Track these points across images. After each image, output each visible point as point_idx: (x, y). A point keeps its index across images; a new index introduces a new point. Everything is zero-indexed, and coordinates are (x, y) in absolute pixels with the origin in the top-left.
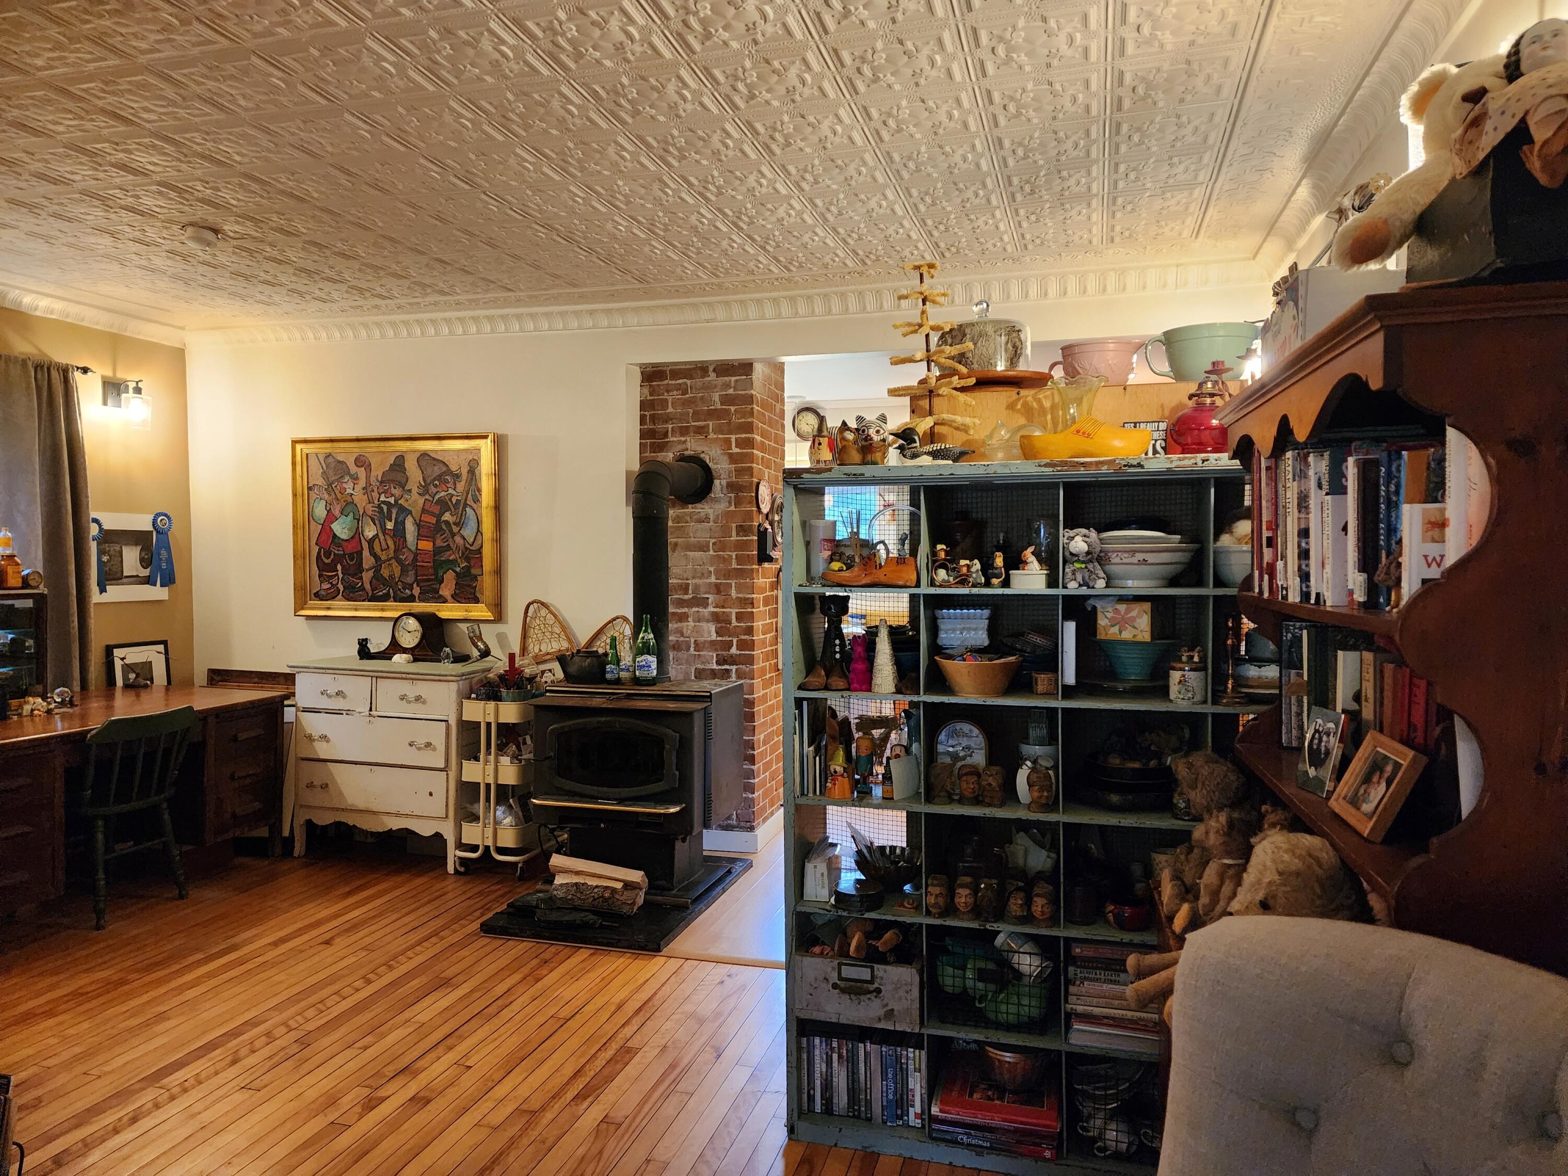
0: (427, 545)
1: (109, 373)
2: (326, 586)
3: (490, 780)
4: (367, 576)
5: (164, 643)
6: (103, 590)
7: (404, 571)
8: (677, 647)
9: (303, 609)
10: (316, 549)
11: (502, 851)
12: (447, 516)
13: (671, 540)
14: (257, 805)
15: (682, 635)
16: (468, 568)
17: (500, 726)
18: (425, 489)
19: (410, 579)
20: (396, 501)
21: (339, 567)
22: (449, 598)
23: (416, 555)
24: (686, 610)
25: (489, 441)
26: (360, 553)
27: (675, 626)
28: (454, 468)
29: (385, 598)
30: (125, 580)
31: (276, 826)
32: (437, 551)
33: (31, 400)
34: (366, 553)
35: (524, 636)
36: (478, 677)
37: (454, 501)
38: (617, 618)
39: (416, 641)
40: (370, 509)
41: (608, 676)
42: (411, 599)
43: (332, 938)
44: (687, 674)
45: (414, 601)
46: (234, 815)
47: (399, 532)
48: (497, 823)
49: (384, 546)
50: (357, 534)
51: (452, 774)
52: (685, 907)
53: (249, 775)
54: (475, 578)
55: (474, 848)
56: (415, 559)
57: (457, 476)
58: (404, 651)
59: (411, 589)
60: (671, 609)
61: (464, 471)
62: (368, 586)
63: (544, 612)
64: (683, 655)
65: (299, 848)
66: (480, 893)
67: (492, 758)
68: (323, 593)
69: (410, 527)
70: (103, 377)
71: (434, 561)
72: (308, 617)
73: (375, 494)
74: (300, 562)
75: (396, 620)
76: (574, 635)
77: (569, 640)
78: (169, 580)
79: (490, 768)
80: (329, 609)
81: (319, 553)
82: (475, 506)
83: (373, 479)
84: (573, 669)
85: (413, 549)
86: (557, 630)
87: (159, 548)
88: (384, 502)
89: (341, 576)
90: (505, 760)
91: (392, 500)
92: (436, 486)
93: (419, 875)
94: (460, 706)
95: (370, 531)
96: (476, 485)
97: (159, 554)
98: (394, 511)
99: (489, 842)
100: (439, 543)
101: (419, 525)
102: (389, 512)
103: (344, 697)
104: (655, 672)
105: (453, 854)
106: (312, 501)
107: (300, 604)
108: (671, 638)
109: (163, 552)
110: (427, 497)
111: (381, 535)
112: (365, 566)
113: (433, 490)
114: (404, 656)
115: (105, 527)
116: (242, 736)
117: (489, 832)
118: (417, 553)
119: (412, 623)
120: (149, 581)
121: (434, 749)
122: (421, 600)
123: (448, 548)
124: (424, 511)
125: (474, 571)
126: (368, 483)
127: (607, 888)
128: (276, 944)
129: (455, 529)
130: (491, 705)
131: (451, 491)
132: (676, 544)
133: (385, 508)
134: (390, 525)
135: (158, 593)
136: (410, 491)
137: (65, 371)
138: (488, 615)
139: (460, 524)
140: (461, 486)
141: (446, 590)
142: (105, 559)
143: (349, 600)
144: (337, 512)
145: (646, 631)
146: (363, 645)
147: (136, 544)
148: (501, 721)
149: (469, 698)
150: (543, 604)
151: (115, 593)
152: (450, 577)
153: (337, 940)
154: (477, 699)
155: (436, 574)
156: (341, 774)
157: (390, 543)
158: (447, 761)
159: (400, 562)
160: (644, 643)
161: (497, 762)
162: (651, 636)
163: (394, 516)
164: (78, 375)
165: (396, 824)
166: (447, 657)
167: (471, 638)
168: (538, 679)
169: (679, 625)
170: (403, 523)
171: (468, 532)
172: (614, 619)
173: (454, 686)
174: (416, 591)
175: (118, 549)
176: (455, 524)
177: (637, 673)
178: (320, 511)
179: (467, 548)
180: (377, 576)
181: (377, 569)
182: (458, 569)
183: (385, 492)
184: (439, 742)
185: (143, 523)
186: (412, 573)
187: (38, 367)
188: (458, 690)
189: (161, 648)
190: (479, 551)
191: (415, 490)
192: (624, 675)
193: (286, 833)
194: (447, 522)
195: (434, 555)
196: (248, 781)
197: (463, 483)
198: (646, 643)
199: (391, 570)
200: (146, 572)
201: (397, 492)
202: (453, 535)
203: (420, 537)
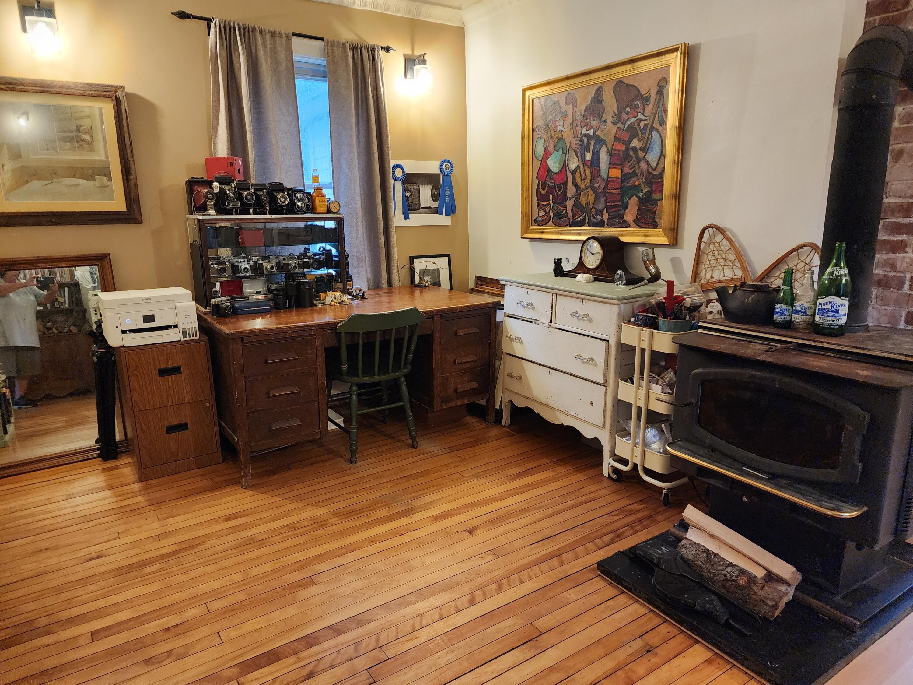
0: (616, 173)
1: (409, 52)
2: (542, 213)
3: (642, 404)
4: (570, 204)
5: (448, 256)
6: (406, 217)
7: (597, 199)
8: (884, 283)
9: (526, 233)
10: (536, 182)
11: (649, 472)
12: (635, 143)
13: (894, 145)
14: (474, 385)
15: (894, 267)
16: (650, 193)
17: (654, 354)
18: (618, 118)
19: (601, 206)
20: (594, 133)
21: (551, 197)
22: (632, 223)
23: (607, 183)
24: (904, 237)
25: (679, 53)
26: (565, 184)
27: (885, 257)
28: (643, 92)
29: (581, 224)
30: (421, 210)
31: (491, 400)
32: (625, 177)
33: (348, 75)
34: (570, 184)
35: (698, 262)
36: (642, 301)
37: (642, 126)
38: (804, 245)
39: (598, 262)
40: (575, 143)
41: (777, 318)
42: (601, 224)
43: (476, 528)
44: (894, 319)
45: (602, 226)
46: (456, 391)
47: (595, 162)
48: (646, 444)
49: (583, 176)
50: (565, 166)
51: (610, 390)
52: (849, 630)
53: (467, 362)
54: (655, 203)
55: (625, 462)
56: (606, 187)
57: (646, 99)
58: (588, 271)
59: (602, 215)
60: (882, 236)
61: (653, 93)
62: (570, 213)
63: (719, 237)
64: (892, 294)
65: (506, 419)
66: (621, 510)
67: (644, 383)
68: (540, 219)
69: (604, 157)
70: (404, 55)
71: (622, 188)
72: (532, 240)
73: (579, 128)
74: (525, 194)
75: (585, 242)
76: (750, 263)
77: (743, 268)
78: (451, 211)
79: (642, 393)
80: (542, 233)
81: (538, 186)
82: (660, 129)
83: (578, 114)
84: (733, 304)
85: (605, 177)
86: (732, 257)
87: (444, 186)
88: (585, 135)
89: (552, 204)
90: (656, 389)
91: (591, 132)
92: (627, 113)
93: (579, 470)
94: (620, 328)
95: (573, 164)
96: (664, 105)
97: (445, 191)
98: (592, 143)
99: (638, 461)
100: (627, 170)
101: (611, 154)
102: (589, 144)
103: (533, 309)
104: (844, 320)
105: (608, 462)
106: (535, 141)
107: (525, 230)
108: (876, 272)
109: (447, 189)
110: (620, 125)
111: (581, 166)
112: (569, 195)
113: (624, 117)
114: (586, 275)
115: (407, 171)
116: (461, 332)
117: (638, 451)
118: (609, 181)
119: (596, 247)
120: (437, 211)
121: (595, 365)
122: (610, 225)
123: (634, 174)
124: (616, 139)
125: (655, 196)
126: (574, 119)
127: (743, 572)
128: (436, 518)
129: (641, 154)
130: (647, 331)
131: (640, 116)
132: (901, 153)
133: (585, 140)
134: (588, 157)
135: (443, 220)
136: (605, 121)
137: (372, 51)
138: (664, 240)
139: (645, 149)
140: (649, 109)
141: (630, 216)
142: (408, 194)
143: (556, 225)
144: (551, 149)
145: (836, 265)
146: (558, 263)
147: (429, 184)
148: (655, 349)
149: (629, 322)
150: (718, 228)
151: (416, 219)
152: (633, 202)
153: (479, 531)
154: (634, 324)
155: (622, 200)
156: (531, 371)
157: (588, 173)
158: (606, 377)
159: (594, 190)
160: (832, 281)
161: (649, 388)
162: (845, 271)
163: (592, 147)
164: (382, 53)
165: (567, 422)
166: (620, 278)
167: (645, 262)
168: (703, 308)
169: (891, 256)
170: (599, 153)
171: (652, 157)
172: (801, 247)
173: (615, 309)
174: (606, 216)
175: (416, 187)
176: (642, 149)
177: (817, 318)
178: (540, 150)
179: (649, 173)
180: (577, 204)
181: (577, 197)
182: (641, 195)
183: (586, 125)
184: (600, 360)
185: (432, 167)
186: (603, 200)
187: (354, 48)
188: (619, 314)
189: (446, 259)
190: (661, 175)
191: (610, 120)
192: (798, 318)
193: (498, 407)
194: (634, 148)
195: (622, 182)
196: (468, 366)
197: (651, 106)
198: (835, 282)
199: (585, 199)
200: (435, 205)
201: (594, 124)
202: (639, 160)
203: (612, 165)
